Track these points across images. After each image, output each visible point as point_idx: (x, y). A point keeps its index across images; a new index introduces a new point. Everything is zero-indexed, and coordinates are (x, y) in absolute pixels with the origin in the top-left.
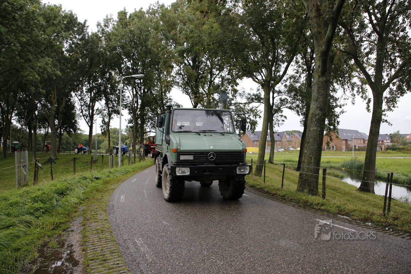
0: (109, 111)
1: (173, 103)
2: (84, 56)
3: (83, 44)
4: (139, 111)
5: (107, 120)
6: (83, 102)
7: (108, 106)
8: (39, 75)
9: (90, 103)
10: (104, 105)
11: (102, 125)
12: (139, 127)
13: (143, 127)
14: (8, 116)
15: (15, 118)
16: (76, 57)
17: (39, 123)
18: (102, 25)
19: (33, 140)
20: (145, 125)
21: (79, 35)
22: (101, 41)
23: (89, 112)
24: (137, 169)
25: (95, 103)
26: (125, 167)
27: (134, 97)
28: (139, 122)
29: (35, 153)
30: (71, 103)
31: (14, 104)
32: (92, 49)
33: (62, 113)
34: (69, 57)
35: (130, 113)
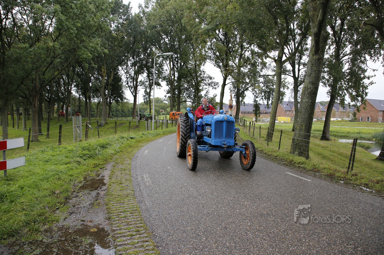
0: (150, 83)
1: (205, 75)
2: (129, 35)
3: (128, 24)
4: (176, 83)
5: (148, 90)
6: (128, 75)
7: (149, 78)
8: (91, 54)
9: (134, 76)
10: (146, 78)
11: (145, 95)
12: (176, 97)
13: (180, 98)
14: (69, 87)
15: (74, 88)
16: (122, 36)
17: (93, 93)
18: (143, 6)
19: (88, 107)
20: (181, 95)
21: (124, 17)
22: (142, 20)
23: (134, 83)
25: (139, 75)
27: (171, 70)
28: (177, 93)
29: (90, 119)
30: (118, 76)
31: (73, 78)
32: (135, 28)
33: (110, 85)
34: (116, 35)
35: (168, 85)
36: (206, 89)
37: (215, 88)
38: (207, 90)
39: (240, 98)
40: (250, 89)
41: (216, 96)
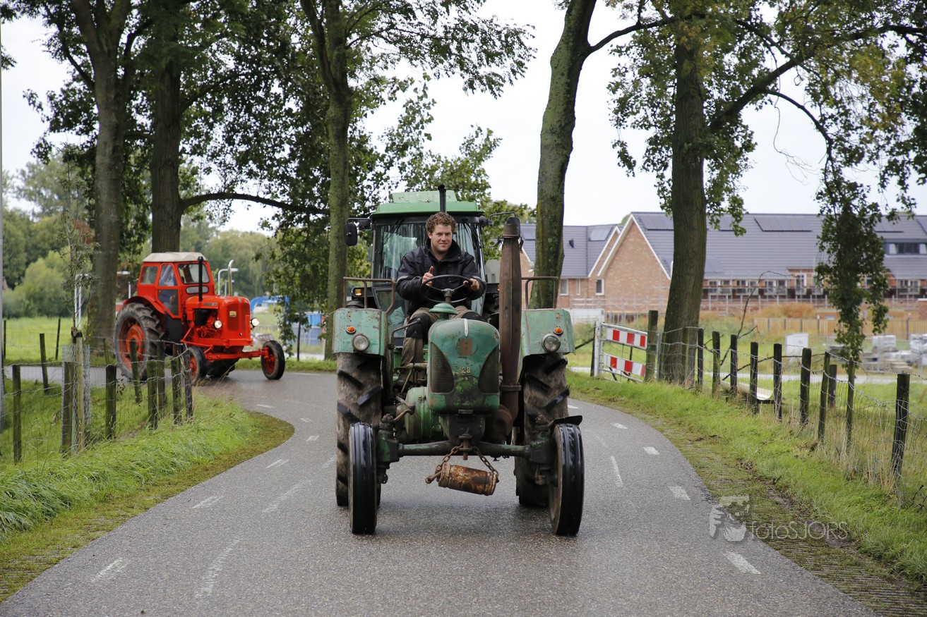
4: (140, 31)
12: (141, 162)
13: (175, 159)
20: (184, 145)
24: (132, 485)
26: (31, 465)
28: (143, 120)
35: (65, 47)
36: (403, 86)
37: (492, 83)
38: (410, 94)
39: (706, 162)
40: (794, 83)
41: (488, 148)
